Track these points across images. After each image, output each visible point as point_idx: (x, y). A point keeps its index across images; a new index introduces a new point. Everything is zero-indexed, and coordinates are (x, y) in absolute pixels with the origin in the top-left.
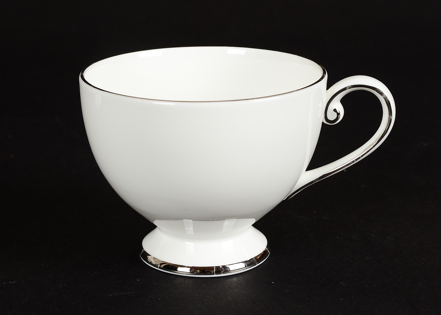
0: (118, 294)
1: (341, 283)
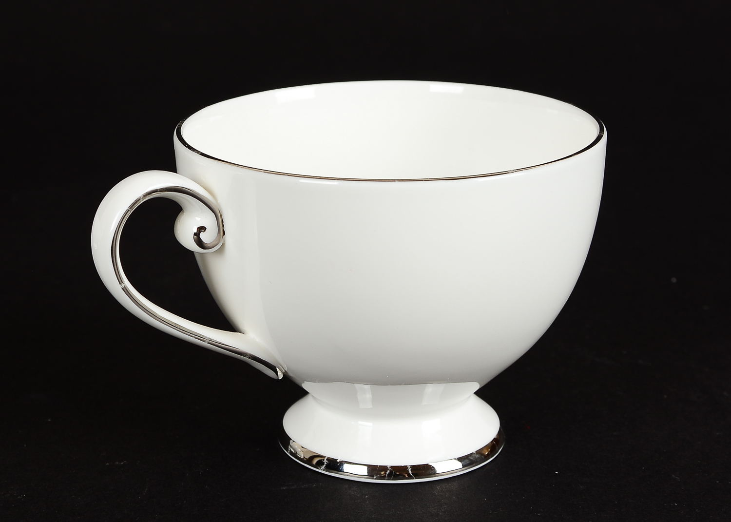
0: (296, 486)
1: (674, 476)
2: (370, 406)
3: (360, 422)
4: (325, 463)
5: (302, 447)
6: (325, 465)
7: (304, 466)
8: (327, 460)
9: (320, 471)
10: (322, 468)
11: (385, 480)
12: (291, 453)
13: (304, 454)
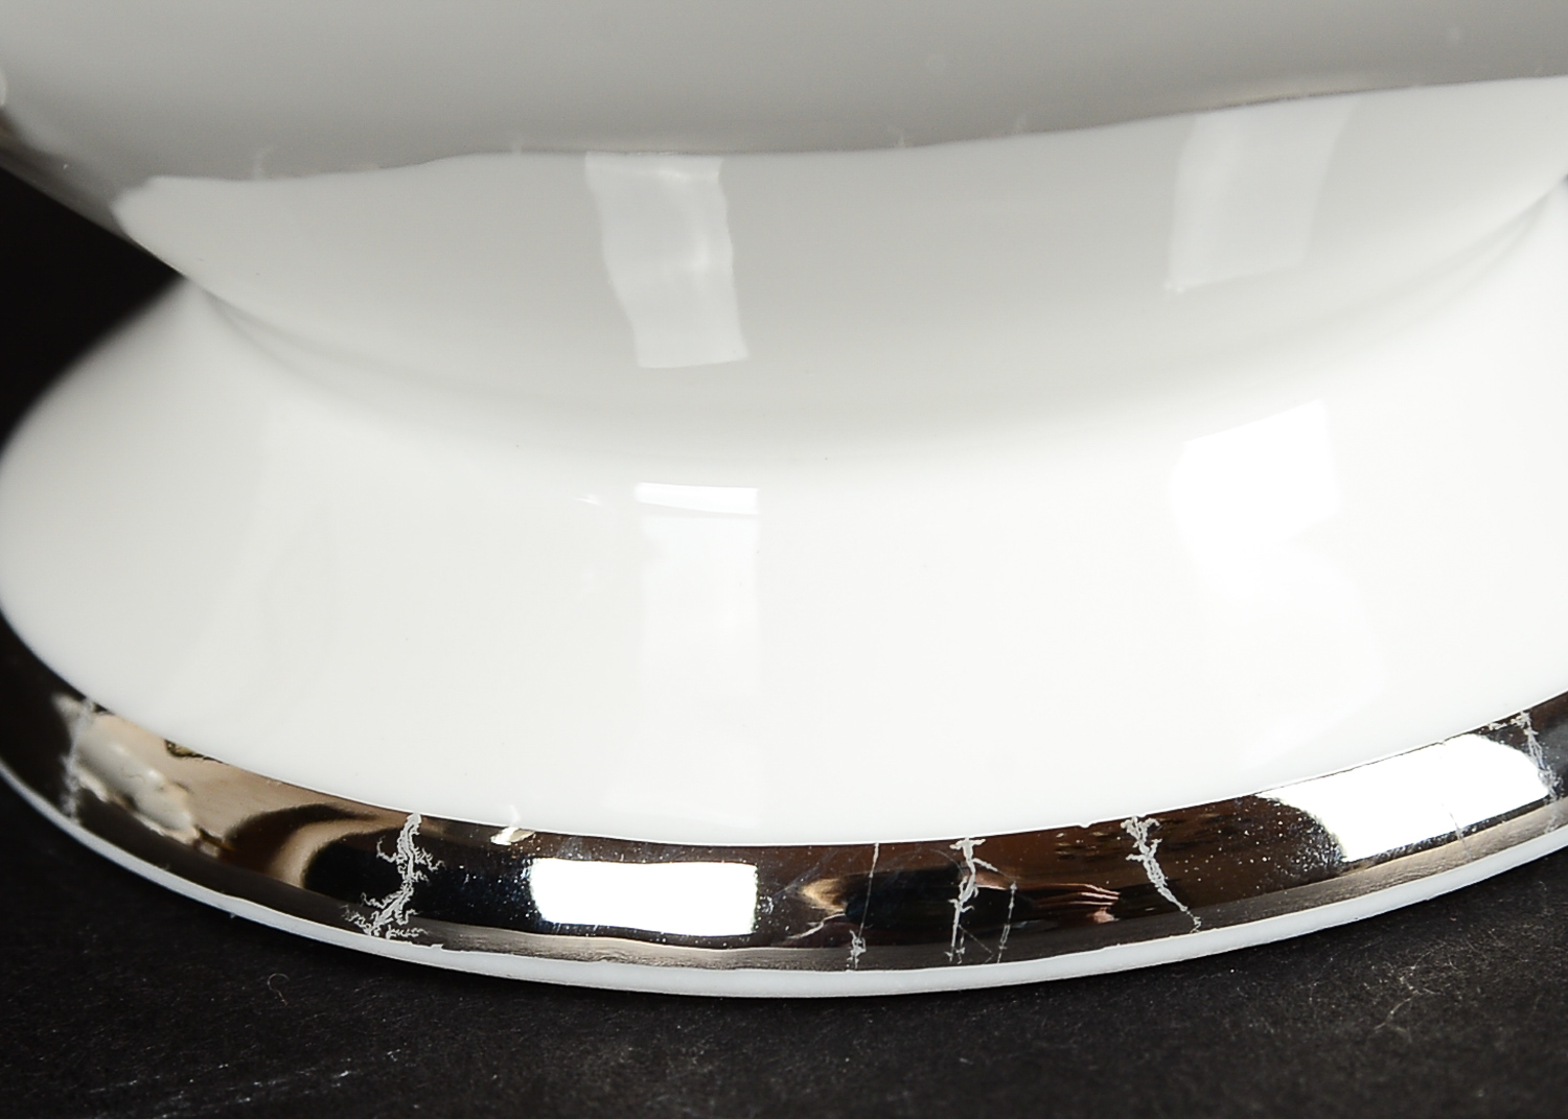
2: (726, 345)
3: (649, 492)
4: (410, 876)
5: (174, 750)
6: (406, 893)
7: (221, 915)
8: (421, 840)
9: (367, 942)
10: (381, 919)
11: (945, 963)
12: (94, 814)
13: (195, 805)
